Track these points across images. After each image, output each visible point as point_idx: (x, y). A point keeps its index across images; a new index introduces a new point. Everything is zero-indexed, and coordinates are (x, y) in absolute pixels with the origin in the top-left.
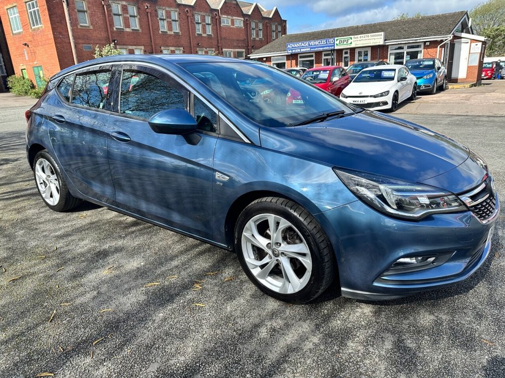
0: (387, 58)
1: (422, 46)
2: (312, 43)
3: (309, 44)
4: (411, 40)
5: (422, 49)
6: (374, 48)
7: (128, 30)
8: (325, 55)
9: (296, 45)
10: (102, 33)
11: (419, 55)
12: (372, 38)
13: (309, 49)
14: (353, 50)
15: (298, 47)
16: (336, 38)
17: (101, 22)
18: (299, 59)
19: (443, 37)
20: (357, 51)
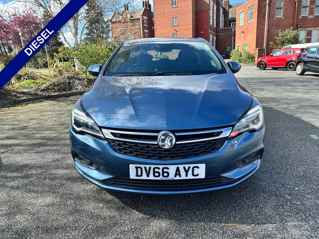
7: (311, 17)
10: (290, 21)
17: (290, 14)
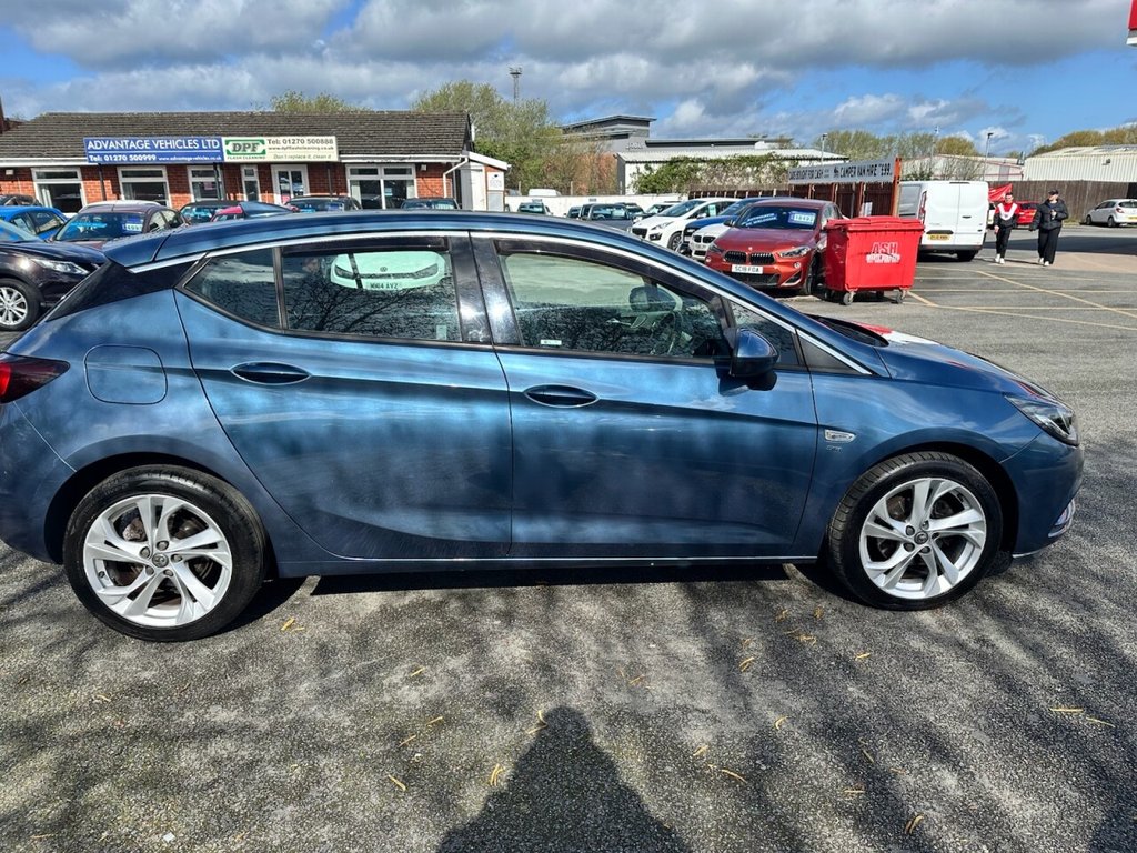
0: (346, 192)
1: (414, 171)
2: (161, 143)
3: (153, 147)
4: (394, 158)
5: (413, 176)
6: (315, 168)
8: (195, 174)
9: (112, 145)
11: (409, 189)
12: (311, 145)
13: (154, 158)
14: (264, 168)
15: (120, 149)
16: (224, 139)
18: (122, 180)
19: (452, 158)
20: (275, 171)
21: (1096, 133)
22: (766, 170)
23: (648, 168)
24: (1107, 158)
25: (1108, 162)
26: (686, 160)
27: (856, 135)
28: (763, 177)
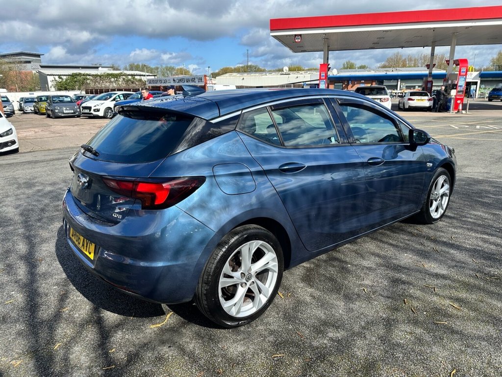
21: (231, 68)
22: (121, 80)
23: (60, 78)
24: (242, 77)
25: (243, 79)
26: (80, 74)
27: (142, 65)
28: (120, 83)
